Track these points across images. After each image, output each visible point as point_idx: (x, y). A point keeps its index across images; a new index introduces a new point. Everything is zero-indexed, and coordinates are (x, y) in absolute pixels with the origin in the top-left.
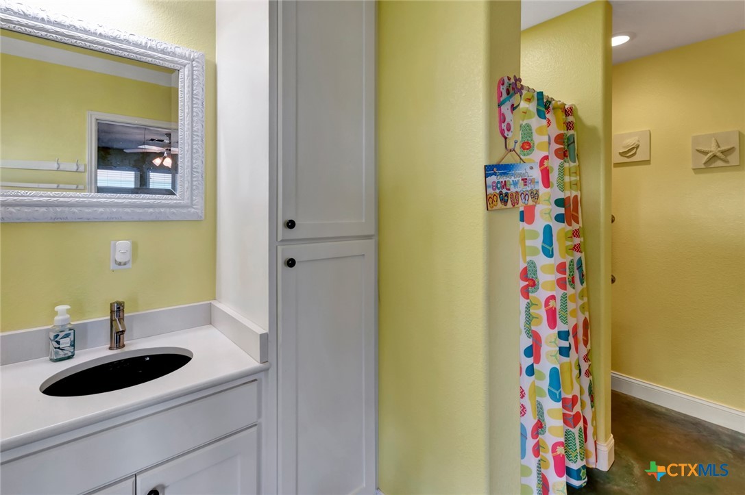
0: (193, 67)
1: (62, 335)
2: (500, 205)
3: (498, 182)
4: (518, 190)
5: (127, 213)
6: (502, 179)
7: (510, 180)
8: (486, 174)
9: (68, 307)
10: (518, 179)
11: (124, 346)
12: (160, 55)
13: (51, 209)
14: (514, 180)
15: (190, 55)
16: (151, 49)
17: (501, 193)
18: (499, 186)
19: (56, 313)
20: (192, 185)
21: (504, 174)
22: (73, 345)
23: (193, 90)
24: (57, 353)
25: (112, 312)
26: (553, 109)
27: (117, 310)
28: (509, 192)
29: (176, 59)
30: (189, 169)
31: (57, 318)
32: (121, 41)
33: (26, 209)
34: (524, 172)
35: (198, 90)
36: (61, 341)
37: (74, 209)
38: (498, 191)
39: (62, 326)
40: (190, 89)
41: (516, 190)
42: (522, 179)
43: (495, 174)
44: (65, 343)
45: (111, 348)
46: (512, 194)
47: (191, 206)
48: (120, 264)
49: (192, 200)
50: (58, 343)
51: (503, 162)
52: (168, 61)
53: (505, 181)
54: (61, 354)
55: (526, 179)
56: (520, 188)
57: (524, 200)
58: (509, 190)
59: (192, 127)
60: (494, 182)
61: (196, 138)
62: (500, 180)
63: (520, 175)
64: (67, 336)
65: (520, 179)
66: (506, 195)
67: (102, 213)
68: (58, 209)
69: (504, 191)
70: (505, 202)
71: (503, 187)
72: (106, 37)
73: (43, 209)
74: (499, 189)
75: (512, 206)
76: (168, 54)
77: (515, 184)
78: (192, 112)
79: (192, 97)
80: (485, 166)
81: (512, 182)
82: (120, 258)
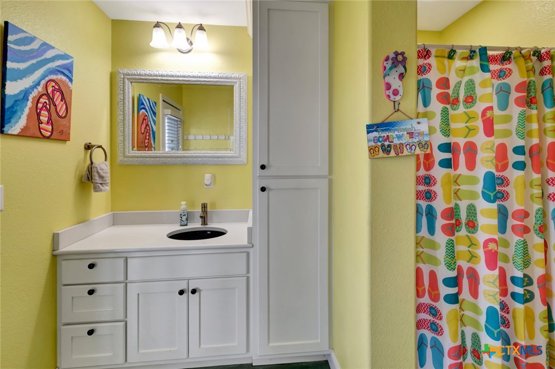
0: (240, 82)
1: (183, 214)
2: (381, 154)
3: (380, 137)
4: (403, 142)
5: (210, 161)
6: (385, 134)
7: (393, 134)
8: (367, 131)
9: (185, 202)
10: (402, 133)
11: (207, 224)
12: (224, 80)
13: (182, 159)
14: (398, 134)
15: (239, 76)
16: (221, 78)
17: (383, 145)
18: (381, 139)
19: (181, 205)
20: (240, 146)
21: (386, 130)
22: (187, 220)
23: (240, 95)
24: (181, 222)
25: (202, 207)
26: (514, 58)
27: (204, 206)
28: (391, 144)
29: (232, 80)
30: (239, 137)
31: (182, 207)
32: (207, 78)
33: (174, 159)
34: (411, 127)
35: (243, 94)
36: (183, 217)
37: (190, 159)
38: (379, 144)
39: (184, 211)
40: (239, 95)
41: (401, 142)
42: (407, 133)
43: (376, 131)
44: (184, 218)
45: (202, 225)
46: (395, 146)
47: (240, 157)
48: (207, 185)
49: (240, 154)
50: (181, 218)
51: (389, 120)
52: (228, 82)
53: (388, 136)
54: (183, 223)
55: (413, 133)
56: (406, 139)
57: (409, 150)
58: (392, 142)
59: (240, 114)
60: (376, 137)
61: (242, 120)
62: (382, 135)
63: (405, 130)
64: (184, 215)
65: (405, 133)
66: (389, 146)
67: (200, 161)
68: (184, 159)
69: (387, 143)
70: (388, 152)
71: (385, 140)
72: (202, 77)
73: (179, 159)
74: (380, 142)
75: (395, 155)
76: (228, 78)
77: (399, 137)
78: (240, 106)
79: (240, 98)
80: (367, 125)
81: (395, 136)
82: (207, 182)
